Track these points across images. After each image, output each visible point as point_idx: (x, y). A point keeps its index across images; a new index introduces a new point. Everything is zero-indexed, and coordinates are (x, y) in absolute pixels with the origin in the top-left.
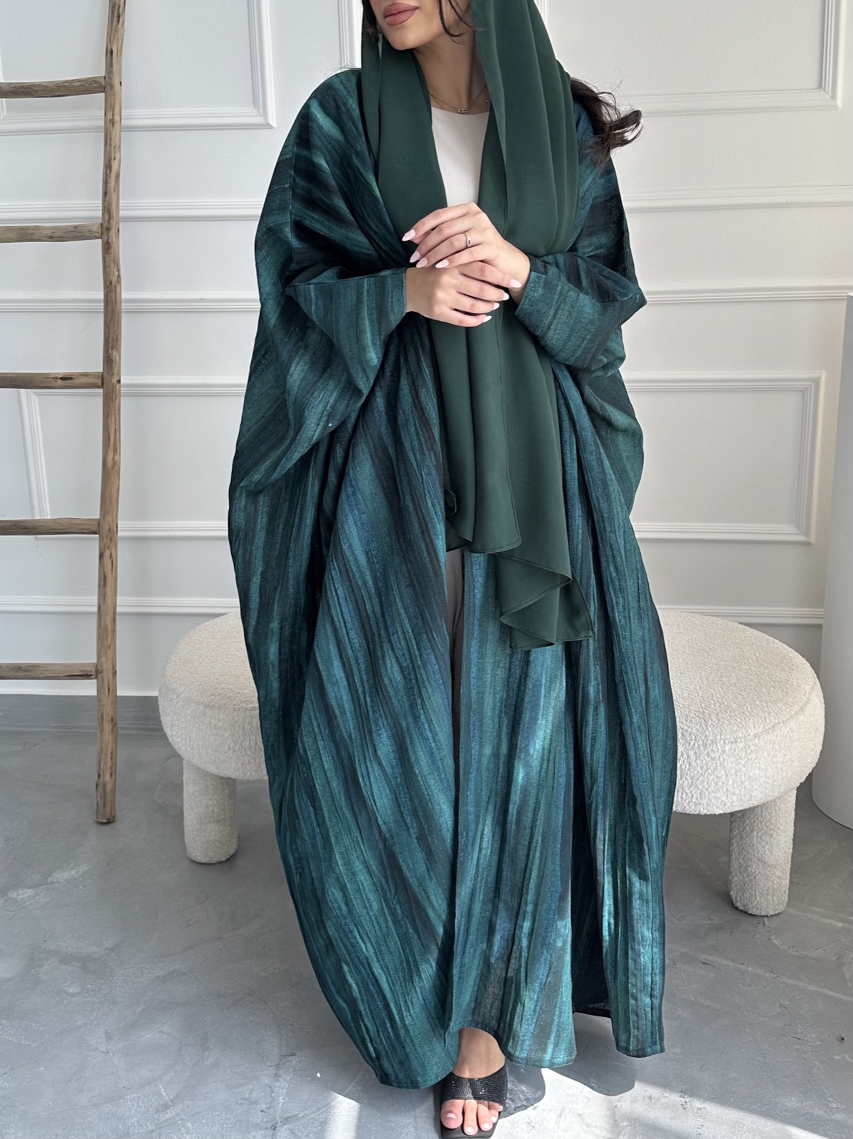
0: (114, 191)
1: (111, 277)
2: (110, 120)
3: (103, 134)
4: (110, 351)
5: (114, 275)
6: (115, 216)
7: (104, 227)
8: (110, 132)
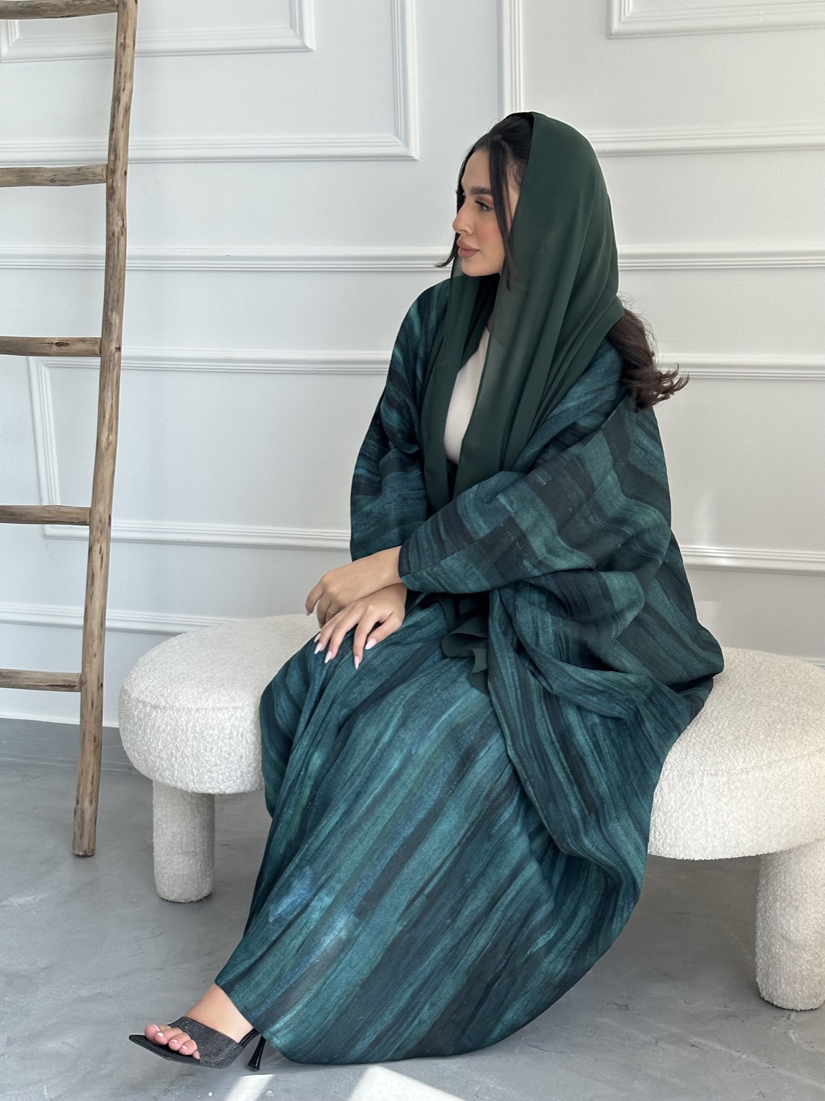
0: (122, 127)
1: (114, 228)
2: (121, 44)
3: (114, 60)
4: (109, 313)
5: (117, 224)
6: (121, 157)
7: (109, 169)
8: (120, 58)
